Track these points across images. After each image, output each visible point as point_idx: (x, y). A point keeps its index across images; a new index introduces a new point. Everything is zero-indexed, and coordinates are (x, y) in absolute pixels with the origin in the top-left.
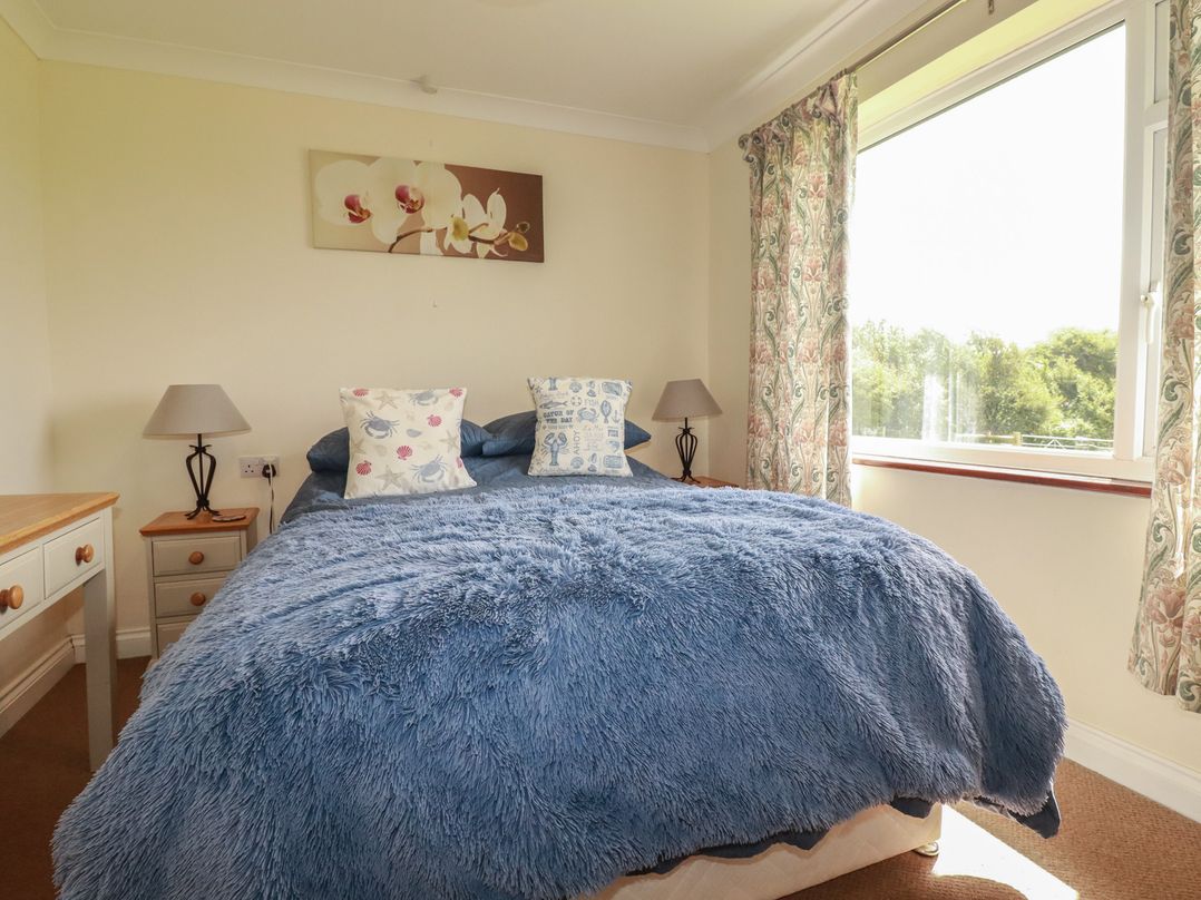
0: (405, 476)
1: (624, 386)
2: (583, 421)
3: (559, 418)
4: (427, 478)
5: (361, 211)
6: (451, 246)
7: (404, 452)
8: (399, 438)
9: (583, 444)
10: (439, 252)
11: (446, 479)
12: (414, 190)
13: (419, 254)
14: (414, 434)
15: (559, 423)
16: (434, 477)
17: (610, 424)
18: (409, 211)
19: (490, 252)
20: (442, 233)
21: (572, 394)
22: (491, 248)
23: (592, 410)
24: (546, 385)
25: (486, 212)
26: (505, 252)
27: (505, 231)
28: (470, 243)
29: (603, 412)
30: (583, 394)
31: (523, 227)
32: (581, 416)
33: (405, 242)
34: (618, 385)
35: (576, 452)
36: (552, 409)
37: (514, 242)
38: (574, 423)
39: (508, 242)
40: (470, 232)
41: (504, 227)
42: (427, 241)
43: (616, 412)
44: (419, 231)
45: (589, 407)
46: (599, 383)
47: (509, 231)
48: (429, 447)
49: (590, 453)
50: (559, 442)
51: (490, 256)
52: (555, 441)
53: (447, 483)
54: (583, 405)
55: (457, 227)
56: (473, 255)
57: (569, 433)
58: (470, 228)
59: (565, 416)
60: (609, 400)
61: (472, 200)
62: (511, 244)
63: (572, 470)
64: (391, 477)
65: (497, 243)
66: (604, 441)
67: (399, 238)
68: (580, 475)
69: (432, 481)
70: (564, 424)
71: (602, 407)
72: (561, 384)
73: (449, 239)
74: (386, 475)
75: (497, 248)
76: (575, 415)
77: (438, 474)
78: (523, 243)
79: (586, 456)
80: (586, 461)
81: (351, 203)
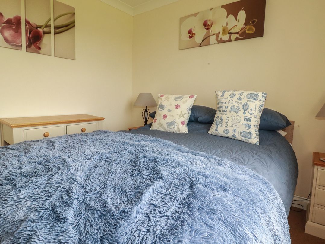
0: (164, 125)
1: (260, 95)
2: (232, 112)
3: (221, 109)
4: (170, 127)
5: (193, 34)
6: (221, 38)
7: (165, 117)
8: (165, 112)
9: (230, 123)
10: (216, 42)
11: (176, 128)
12: (210, 20)
13: (209, 45)
14: (169, 111)
15: (222, 112)
16: (172, 127)
17: (246, 115)
18: (207, 29)
19: (237, 37)
20: (217, 35)
21: (229, 98)
22: (238, 36)
23: (238, 107)
24: (220, 94)
25: (236, 21)
26: (244, 36)
27: (245, 26)
28: (228, 36)
29: (243, 108)
30: (235, 99)
31: (253, 22)
32: (231, 110)
33: (205, 41)
34: (257, 95)
35: (226, 127)
36: (220, 106)
37: (248, 30)
38: (228, 113)
39: (245, 31)
40: (229, 31)
41: (244, 25)
42: (213, 39)
43: (251, 109)
44: (210, 36)
45: (236, 105)
46: (246, 93)
47: (246, 26)
48: (173, 116)
49: (233, 128)
50: (220, 121)
51: (237, 39)
52: (219, 120)
53: (176, 130)
54: (233, 104)
55: (224, 30)
56: (230, 40)
57: (224, 117)
58: (229, 29)
59: (224, 109)
60: (248, 103)
61: (231, 17)
62: (247, 32)
63: (224, 135)
64: (160, 125)
65: (240, 33)
66: (241, 123)
67: (203, 40)
68: (228, 138)
69: (171, 128)
70: (224, 112)
71: (243, 106)
72: (227, 94)
73: (221, 36)
74: (159, 124)
75: (240, 35)
76: (228, 109)
77: (173, 126)
78: (253, 29)
79: (231, 129)
80: (230, 132)
81: (190, 32)
